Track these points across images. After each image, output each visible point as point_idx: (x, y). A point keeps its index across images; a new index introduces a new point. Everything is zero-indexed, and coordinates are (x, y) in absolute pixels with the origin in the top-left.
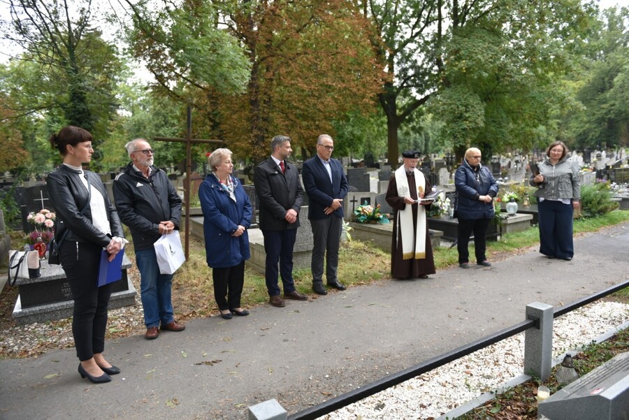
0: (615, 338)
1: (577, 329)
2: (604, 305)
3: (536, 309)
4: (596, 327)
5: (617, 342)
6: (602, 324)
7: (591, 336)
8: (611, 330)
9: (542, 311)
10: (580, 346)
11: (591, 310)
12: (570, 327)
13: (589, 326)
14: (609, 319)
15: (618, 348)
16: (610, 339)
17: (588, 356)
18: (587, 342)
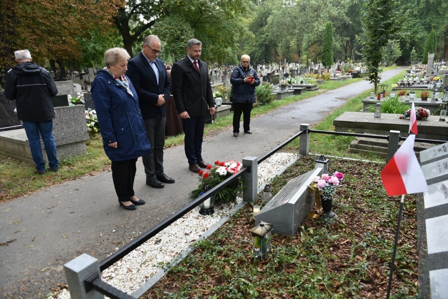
0: (285, 172)
1: (266, 170)
2: (277, 155)
3: (248, 161)
4: (275, 168)
5: (287, 174)
6: (278, 166)
7: (274, 173)
8: (283, 168)
9: (252, 161)
10: (270, 180)
11: (271, 159)
12: (262, 170)
13: (271, 168)
14: (281, 162)
15: (288, 177)
16: (283, 173)
17: (274, 185)
18: (273, 177)
